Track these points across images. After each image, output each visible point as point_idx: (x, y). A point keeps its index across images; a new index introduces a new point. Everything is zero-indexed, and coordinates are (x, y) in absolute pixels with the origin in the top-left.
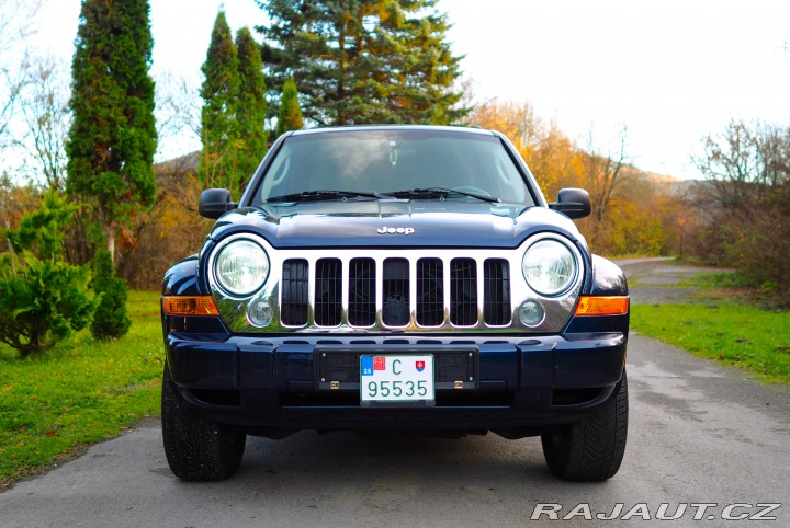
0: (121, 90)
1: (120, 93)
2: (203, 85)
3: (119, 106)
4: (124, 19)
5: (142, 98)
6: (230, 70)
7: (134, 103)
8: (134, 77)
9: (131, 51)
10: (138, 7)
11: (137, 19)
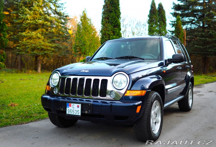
0: (112, 26)
1: (112, 27)
2: (148, 20)
3: (111, 30)
4: (112, 8)
5: (117, 28)
6: (155, 15)
7: (115, 29)
8: (115, 23)
9: (114, 16)
10: (116, 5)
11: (116, 8)
